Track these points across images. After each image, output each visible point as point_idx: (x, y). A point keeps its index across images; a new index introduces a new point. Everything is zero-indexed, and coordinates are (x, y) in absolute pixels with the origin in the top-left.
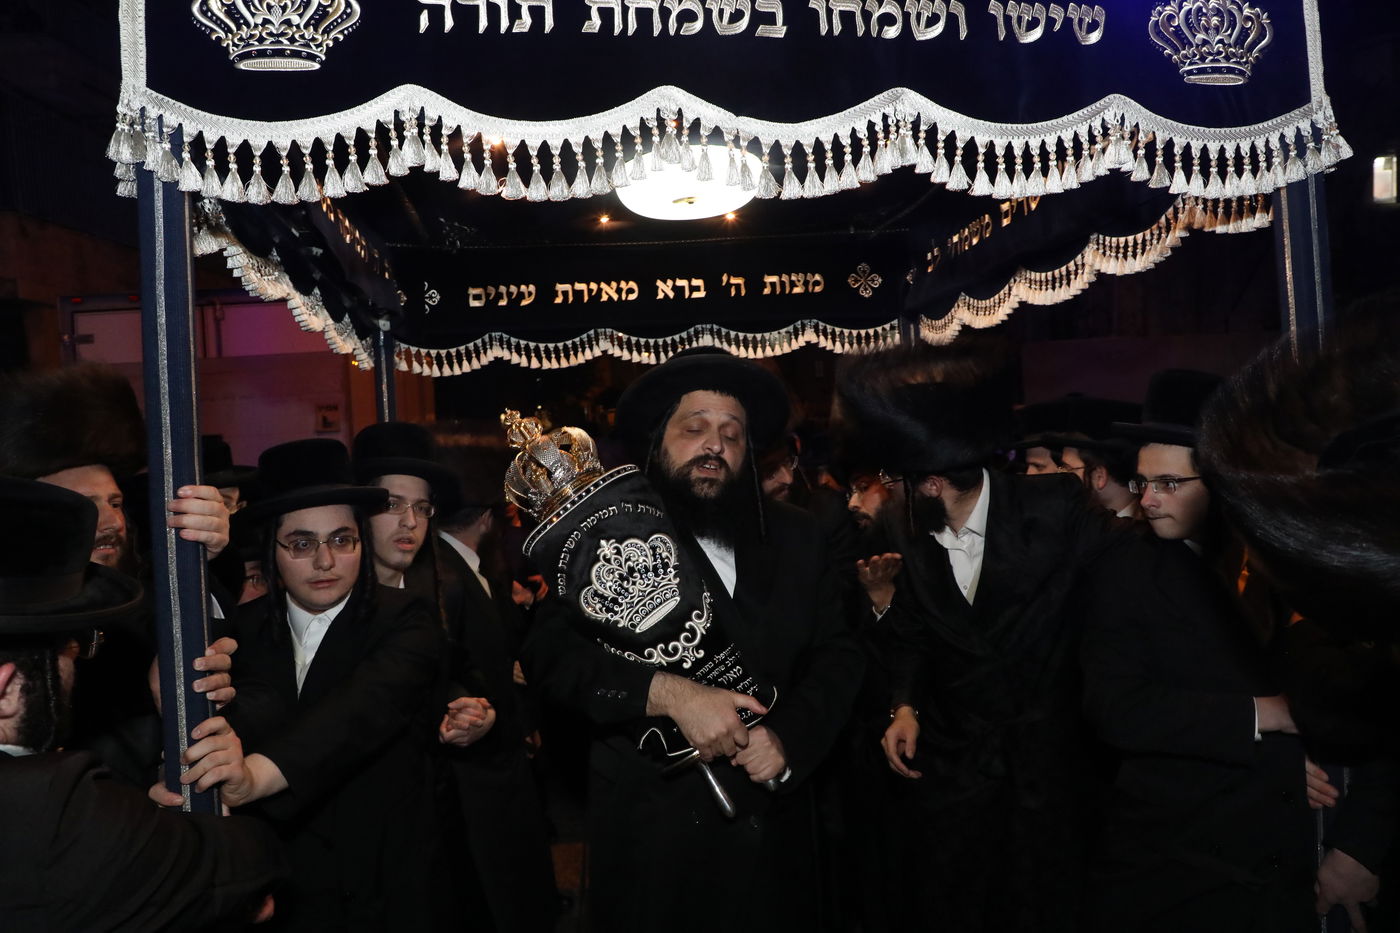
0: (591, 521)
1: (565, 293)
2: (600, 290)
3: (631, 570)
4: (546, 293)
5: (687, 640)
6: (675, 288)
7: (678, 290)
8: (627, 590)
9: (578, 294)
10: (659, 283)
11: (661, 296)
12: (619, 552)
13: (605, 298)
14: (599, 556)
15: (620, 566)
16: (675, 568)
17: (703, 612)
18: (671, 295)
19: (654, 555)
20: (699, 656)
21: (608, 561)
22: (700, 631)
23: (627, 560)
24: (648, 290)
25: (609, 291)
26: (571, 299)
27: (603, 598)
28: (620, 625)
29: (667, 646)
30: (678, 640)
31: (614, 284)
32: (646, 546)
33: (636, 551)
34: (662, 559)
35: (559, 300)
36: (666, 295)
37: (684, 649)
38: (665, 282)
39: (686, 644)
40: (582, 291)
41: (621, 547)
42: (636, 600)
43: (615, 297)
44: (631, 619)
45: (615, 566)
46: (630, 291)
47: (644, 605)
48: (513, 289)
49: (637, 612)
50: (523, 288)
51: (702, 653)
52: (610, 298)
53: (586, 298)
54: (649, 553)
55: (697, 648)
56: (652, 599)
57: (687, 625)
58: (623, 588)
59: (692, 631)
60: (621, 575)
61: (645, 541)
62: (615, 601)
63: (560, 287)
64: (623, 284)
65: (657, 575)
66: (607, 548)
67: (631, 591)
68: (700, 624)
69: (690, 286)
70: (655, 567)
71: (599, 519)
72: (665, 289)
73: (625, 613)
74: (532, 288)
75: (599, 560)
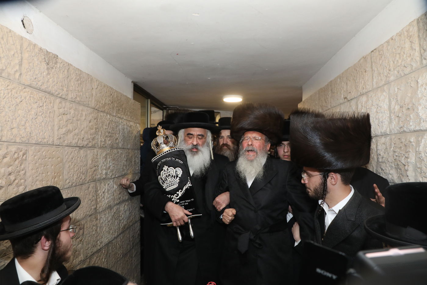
0: (164, 160)
3: (169, 175)
5: (176, 196)
8: (167, 179)
12: (168, 170)
14: (163, 169)
15: (167, 173)
16: (179, 178)
17: (182, 191)
19: (176, 173)
20: (177, 201)
21: (165, 171)
22: (180, 195)
23: (169, 172)
27: (162, 179)
28: (164, 187)
29: (171, 196)
30: (174, 196)
32: (175, 170)
33: (172, 171)
34: (177, 174)
37: (175, 198)
39: (175, 197)
41: (169, 169)
42: (168, 183)
44: (166, 187)
45: (166, 172)
47: (169, 184)
49: (168, 186)
51: (178, 201)
54: (175, 172)
55: (178, 199)
56: (172, 183)
57: (177, 193)
58: (166, 179)
59: (178, 195)
60: (167, 175)
61: (175, 169)
62: (164, 181)
65: (175, 178)
66: (165, 168)
67: (168, 180)
68: (180, 193)
70: (175, 176)
71: (166, 160)
73: (165, 185)
75: (163, 170)
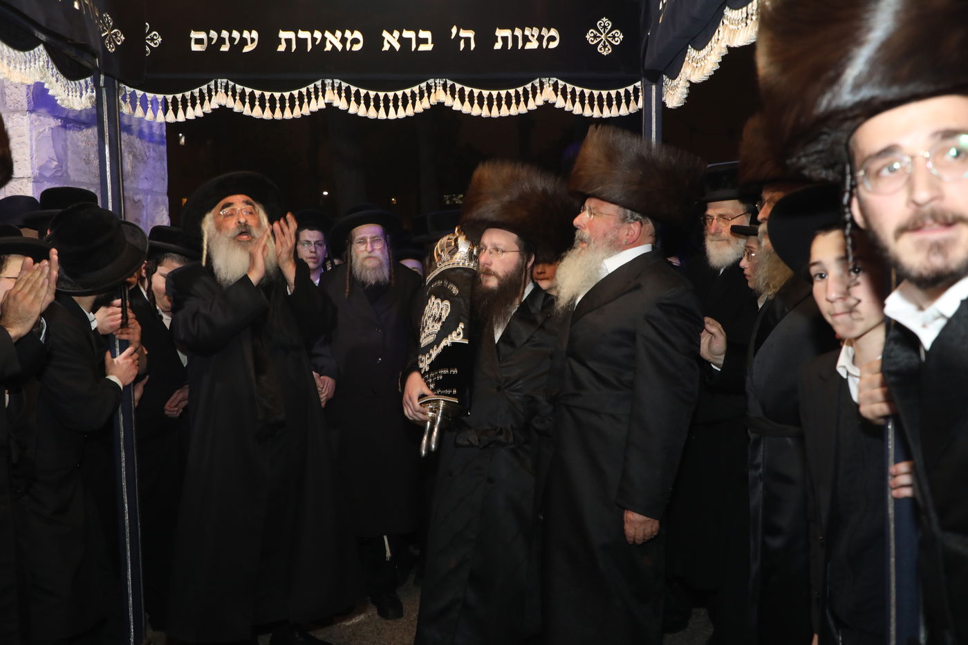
1: (288, 41)
2: (324, 39)
4: (269, 40)
6: (401, 40)
7: (405, 42)
9: (302, 42)
10: (385, 34)
11: (386, 47)
13: (328, 47)
18: (397, 46)
24: (373, 41)
25: (333, 40)
26: (294, 47)
31: (339, 34)
35: (282, 48)
36: (392, 47)
38: (391, 33)
40: (306, 40)
43: (339, 47)
46: (355, 41)
48: (236, 34)
50: (246, 34)
52: (334, 47)
53: (310, 47)
63: (284, 35)
64: (348, 34)
69: (417, 37)
72: (391, 40)
74: (255, 34)
